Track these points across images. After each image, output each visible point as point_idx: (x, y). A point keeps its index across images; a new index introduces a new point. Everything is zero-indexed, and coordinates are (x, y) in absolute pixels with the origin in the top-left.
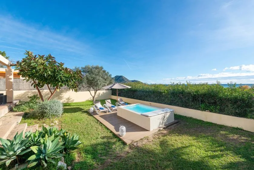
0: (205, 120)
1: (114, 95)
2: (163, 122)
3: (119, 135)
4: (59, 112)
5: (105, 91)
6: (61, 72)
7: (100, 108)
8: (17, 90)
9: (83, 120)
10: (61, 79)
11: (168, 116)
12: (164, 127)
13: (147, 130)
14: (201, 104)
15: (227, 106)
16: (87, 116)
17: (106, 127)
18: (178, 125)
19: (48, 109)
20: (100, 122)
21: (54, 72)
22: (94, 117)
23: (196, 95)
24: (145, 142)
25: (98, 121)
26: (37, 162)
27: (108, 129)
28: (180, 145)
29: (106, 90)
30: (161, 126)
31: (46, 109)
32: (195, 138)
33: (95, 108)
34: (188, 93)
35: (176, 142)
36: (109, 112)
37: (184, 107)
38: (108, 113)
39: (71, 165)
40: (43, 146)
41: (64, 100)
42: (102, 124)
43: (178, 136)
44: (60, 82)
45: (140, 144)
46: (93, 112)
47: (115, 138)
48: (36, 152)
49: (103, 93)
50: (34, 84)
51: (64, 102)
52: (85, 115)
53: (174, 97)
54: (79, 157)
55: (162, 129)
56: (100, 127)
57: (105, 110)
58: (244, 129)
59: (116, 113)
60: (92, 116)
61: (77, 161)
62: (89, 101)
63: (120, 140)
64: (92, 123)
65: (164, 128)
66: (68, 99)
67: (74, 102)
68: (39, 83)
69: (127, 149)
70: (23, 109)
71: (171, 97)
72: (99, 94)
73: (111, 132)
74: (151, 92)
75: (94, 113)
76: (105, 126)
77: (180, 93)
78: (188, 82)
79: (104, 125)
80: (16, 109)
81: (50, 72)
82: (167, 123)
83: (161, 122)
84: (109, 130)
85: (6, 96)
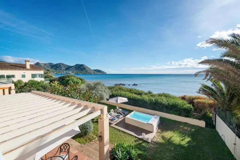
0: (172, 119)
7: (113, 119)
13: (152, 132)
14: (170, 110)
15: (182, 112)
20: (122, 131)
22: (112, 127)
25: (119, 130)
27: (132, 135)
28: (169, 137)
38: (118, 121)
58: (189, 123)
63: (145, 141)
79: (126, 133)
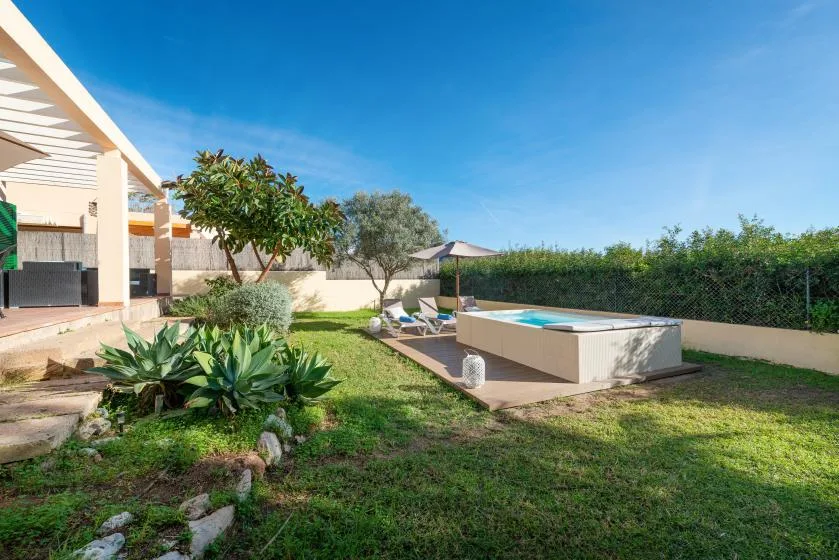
1: (448, 296)
2: (630, 361)
3: (464, 385)
4: (281, 319)
5: (417, 283)
6: (288, 200)
7: (403, 319)
8: (181, 269)
9: (350, 347)
10: (287, 221)
11: (653, 342)
12: (639, 377)
13: (567, 382)
14: (813, 303)
16: (361, 339)
17: (419, 365)
18: (699, 378)
19: (254, 304)
20: (400, 354)
21: (268, 201)
22: (382, 342)
23: (785, 266)
24: (559, 410)
25: (394, 350)
26: (211, 400)
27: (424, 369)
29: (421, 278)
30: (622, 373)
31: (248, 304)
32: (782, 416)
33: (386, 319)
34: (748, 262)
35: (694, 422)
36: (429, 332)
37: (729, 322)
38: (425, 336)
39: (306, 434)
40: (227, 358)
41: (298, 304)
42: (406, 357)
43: (701, 406)
44: (284, 231)
45: (538, 416)
46: (379, 330)
47: (449, 392)
48: (209, 371)
49: (413, 287)
50: (219, 239)
51: (299, 310)
52: (356, 338)
53: (679, 284)
54: (330, 420)
55: (627, 382)
56: (400, 366)
57: (416, 323)
59: (455, 337)
60: (376, 339)
61: (323, 428)
62: (370, 310)
63: (464, 397)
64: (375, 355)
65: (637, 382)
66: (312, 300)
67: (326, 310)
68: (232, 238)
69: (490, 422)
70: (193, 310)
71: (668, 286)
72: (401, 290)
73: (435, 376)
74: (581, 272)
75: (383, 333)
76: (414, 362)
77: (710, 265)
78: (749, 217)
79: (411, 360)
80: (177, 310)
81: (257, 201)
82: (649, 369)
83: (625, 360)
84: (429, 371)
85: (155, 276)
